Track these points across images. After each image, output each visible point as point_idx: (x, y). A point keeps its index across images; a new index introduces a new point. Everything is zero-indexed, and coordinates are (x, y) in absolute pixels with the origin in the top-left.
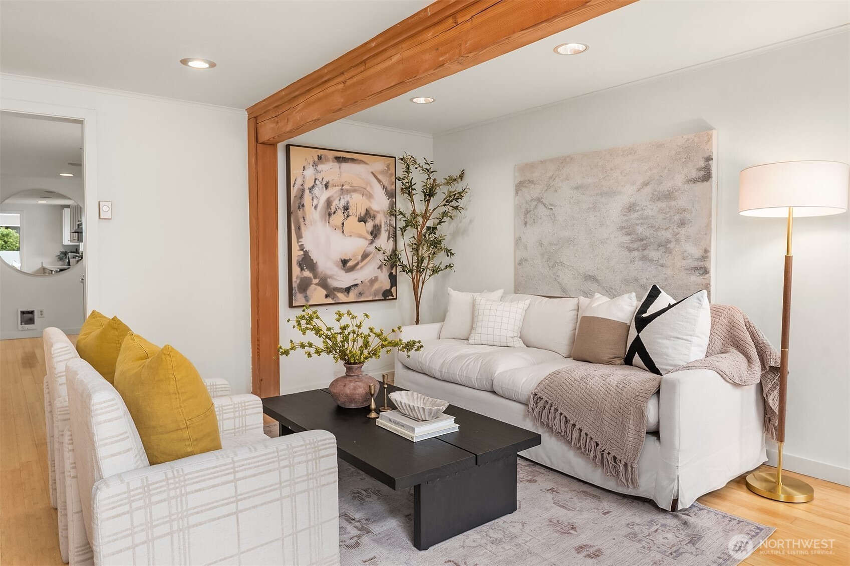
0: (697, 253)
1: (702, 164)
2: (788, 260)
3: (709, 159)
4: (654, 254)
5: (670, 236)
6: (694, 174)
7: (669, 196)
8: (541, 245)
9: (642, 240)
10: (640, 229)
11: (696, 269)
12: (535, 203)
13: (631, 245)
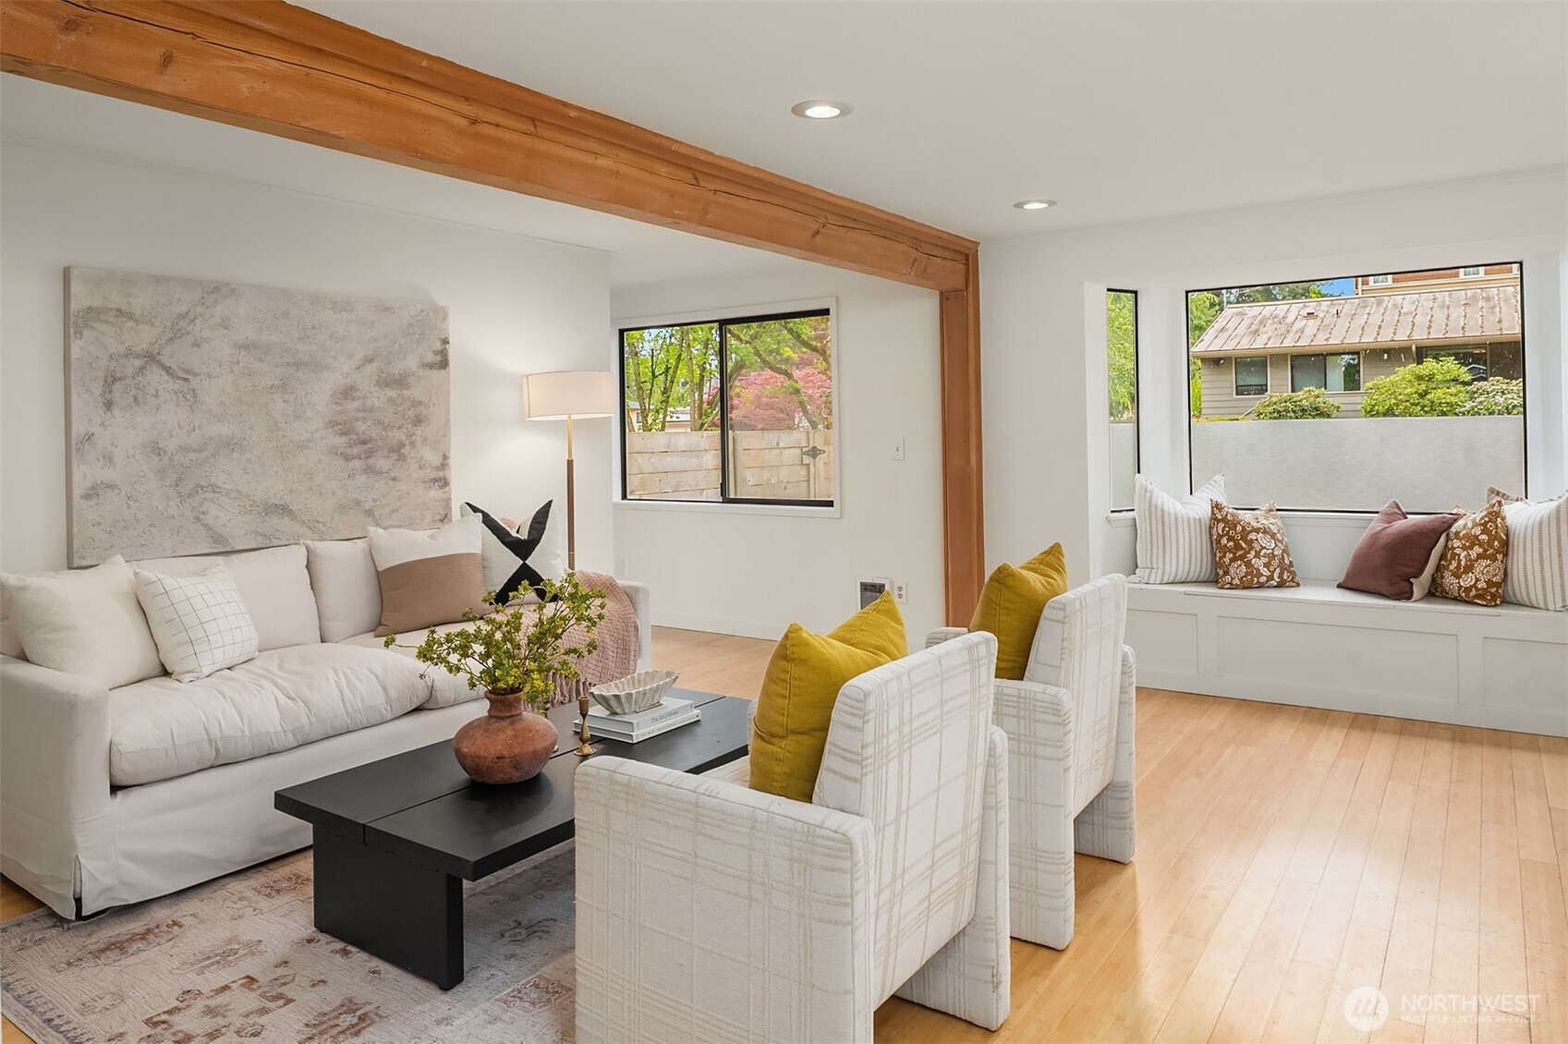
0: (436, 461)
1: (438, 346)
2: (570, 463)
3: (445, 341)
4: (382, 463)
5: (404, 438)
6: (430, 358)
7: (400, 382)
8: (157, 450)
9: (364, 443)
10: (361, 427)
11: (436, 480)
12: (138, 363)
13: (349, 451)
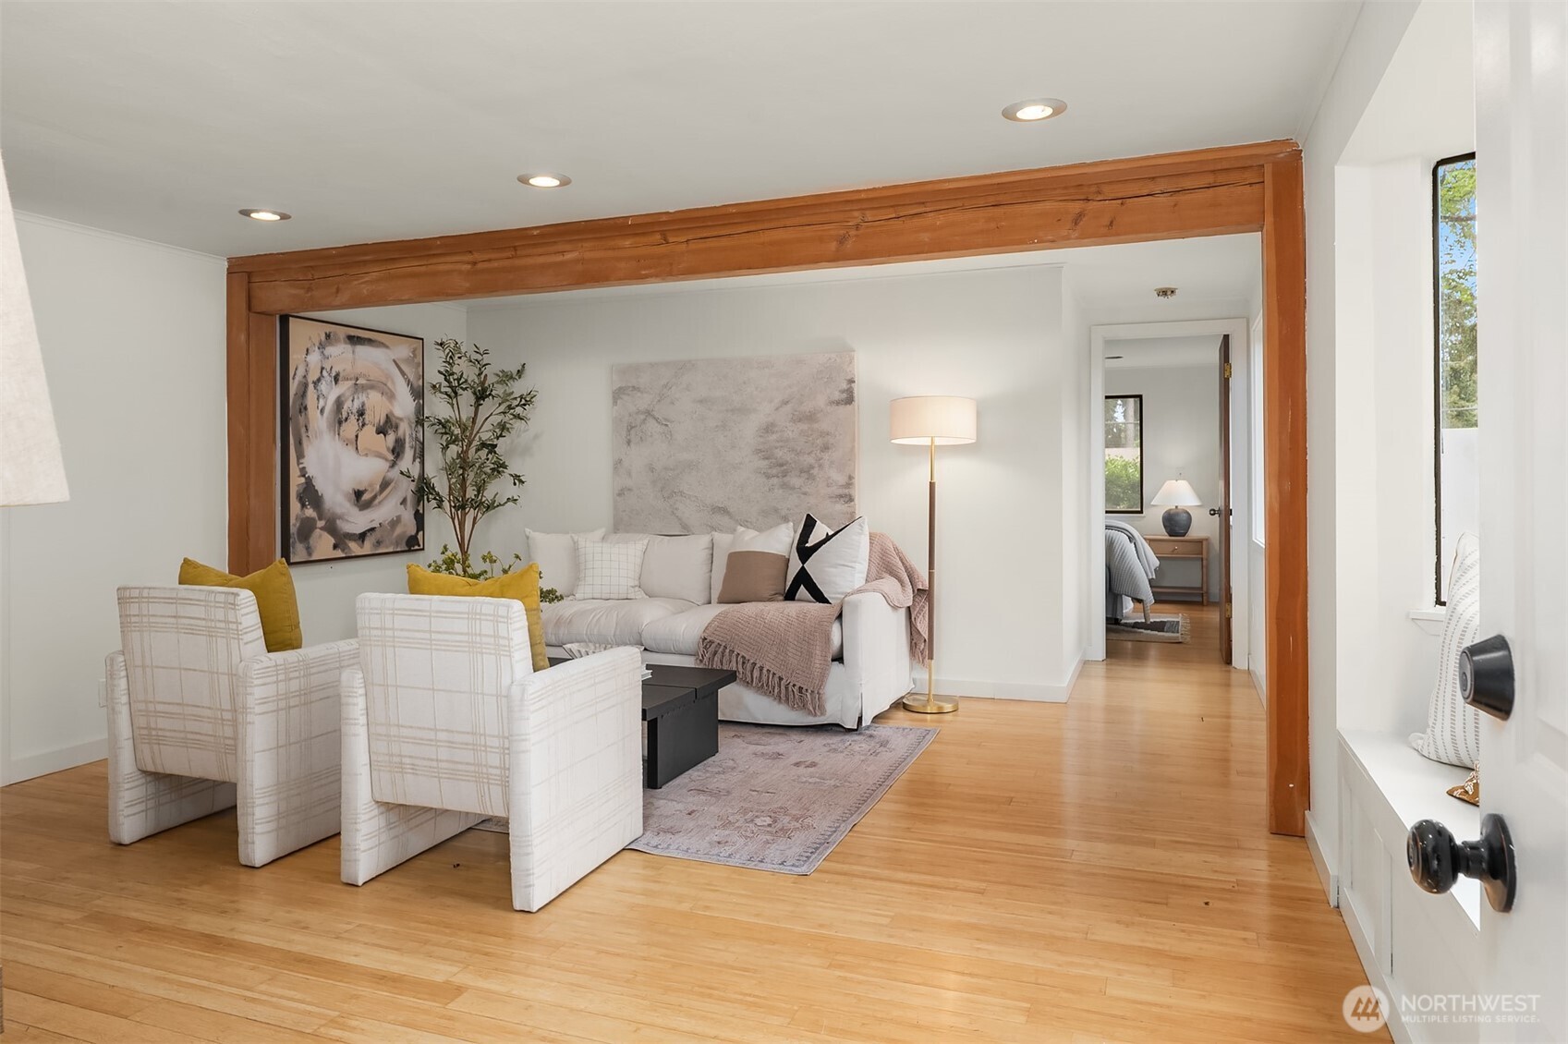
0: (842, 479)
1: (845, 386)
2: (932, 486)
3: (851, 381)
4: (795, 481)
5: (813, 461)
6: (837, 396)
7: (811, 417)
8: (652, 470)
9: (781, 465)
10: (779, 453)
11: (841, 496)
12: (642, 417)
13: (769, 471)
